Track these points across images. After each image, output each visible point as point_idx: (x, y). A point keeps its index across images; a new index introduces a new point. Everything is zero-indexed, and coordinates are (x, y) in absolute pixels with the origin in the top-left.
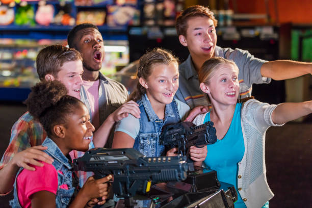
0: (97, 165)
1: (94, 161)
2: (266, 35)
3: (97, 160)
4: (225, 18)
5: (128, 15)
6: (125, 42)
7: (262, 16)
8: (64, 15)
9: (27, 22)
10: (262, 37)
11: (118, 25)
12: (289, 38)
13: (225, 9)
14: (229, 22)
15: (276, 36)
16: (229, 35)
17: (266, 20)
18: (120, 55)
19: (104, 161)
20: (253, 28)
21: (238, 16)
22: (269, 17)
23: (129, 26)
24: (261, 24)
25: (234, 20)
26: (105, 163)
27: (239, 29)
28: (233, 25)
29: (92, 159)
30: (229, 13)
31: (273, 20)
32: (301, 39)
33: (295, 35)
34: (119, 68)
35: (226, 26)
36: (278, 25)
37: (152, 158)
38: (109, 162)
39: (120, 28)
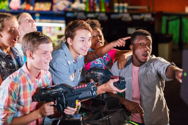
0: (46, 96)
1: (44, 94)
2: (147, 19)
3: (46, 93)
4: (123, 8)
5: (65, 5)
6: (63, 21)
7: (144, 7)
8: (26, 4)
9: (4, 8)
10: (145, 20)
11: (59, 10)
12: (161, 20)
13: (123, 3)
14: (126, 11)
15: (153, 19)
16: (126, 18)
17: (147, 10)
18: (60, 29)
19: (50, 93)
20: (139, 14)
21: (130, 7)
22: (149, 8)
23: (66, 12)
24: (144, 12)
25: (128, 9)
26: (50, 94)
27: (131, 15)
28: (128, 13)
29: (43, 93)
30: (126, 5)
31: (151, 10)
32: (168, 21)
33: (164, 19)
34: (60, 37)
35: (123, 13)
36: (155, 13)
37: (76, 87)
38: (53, 93)
39: (60, 13)
